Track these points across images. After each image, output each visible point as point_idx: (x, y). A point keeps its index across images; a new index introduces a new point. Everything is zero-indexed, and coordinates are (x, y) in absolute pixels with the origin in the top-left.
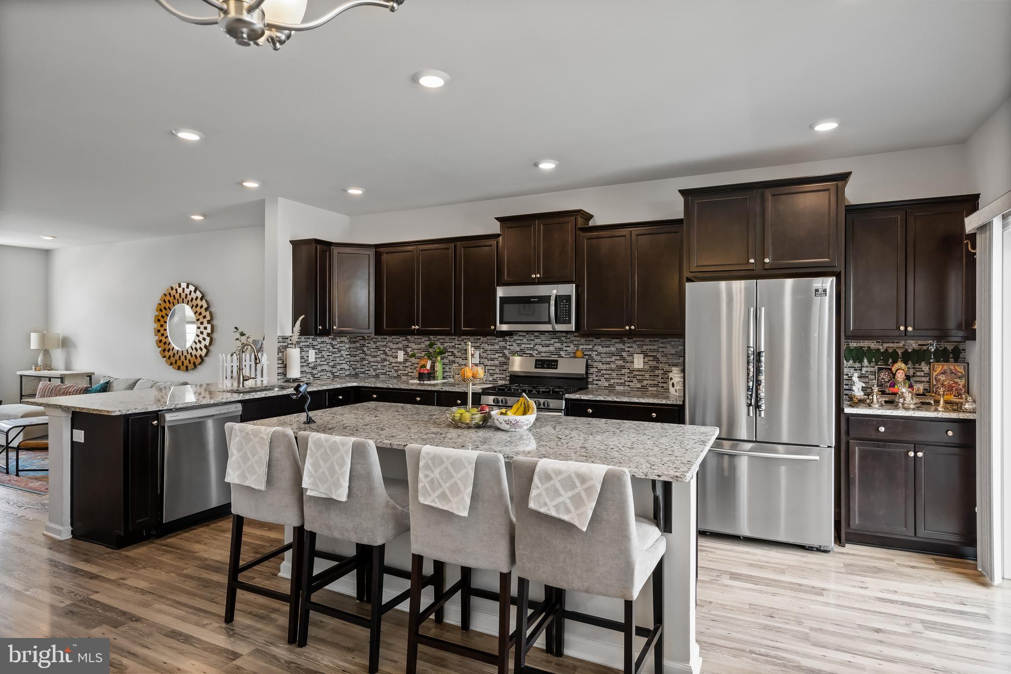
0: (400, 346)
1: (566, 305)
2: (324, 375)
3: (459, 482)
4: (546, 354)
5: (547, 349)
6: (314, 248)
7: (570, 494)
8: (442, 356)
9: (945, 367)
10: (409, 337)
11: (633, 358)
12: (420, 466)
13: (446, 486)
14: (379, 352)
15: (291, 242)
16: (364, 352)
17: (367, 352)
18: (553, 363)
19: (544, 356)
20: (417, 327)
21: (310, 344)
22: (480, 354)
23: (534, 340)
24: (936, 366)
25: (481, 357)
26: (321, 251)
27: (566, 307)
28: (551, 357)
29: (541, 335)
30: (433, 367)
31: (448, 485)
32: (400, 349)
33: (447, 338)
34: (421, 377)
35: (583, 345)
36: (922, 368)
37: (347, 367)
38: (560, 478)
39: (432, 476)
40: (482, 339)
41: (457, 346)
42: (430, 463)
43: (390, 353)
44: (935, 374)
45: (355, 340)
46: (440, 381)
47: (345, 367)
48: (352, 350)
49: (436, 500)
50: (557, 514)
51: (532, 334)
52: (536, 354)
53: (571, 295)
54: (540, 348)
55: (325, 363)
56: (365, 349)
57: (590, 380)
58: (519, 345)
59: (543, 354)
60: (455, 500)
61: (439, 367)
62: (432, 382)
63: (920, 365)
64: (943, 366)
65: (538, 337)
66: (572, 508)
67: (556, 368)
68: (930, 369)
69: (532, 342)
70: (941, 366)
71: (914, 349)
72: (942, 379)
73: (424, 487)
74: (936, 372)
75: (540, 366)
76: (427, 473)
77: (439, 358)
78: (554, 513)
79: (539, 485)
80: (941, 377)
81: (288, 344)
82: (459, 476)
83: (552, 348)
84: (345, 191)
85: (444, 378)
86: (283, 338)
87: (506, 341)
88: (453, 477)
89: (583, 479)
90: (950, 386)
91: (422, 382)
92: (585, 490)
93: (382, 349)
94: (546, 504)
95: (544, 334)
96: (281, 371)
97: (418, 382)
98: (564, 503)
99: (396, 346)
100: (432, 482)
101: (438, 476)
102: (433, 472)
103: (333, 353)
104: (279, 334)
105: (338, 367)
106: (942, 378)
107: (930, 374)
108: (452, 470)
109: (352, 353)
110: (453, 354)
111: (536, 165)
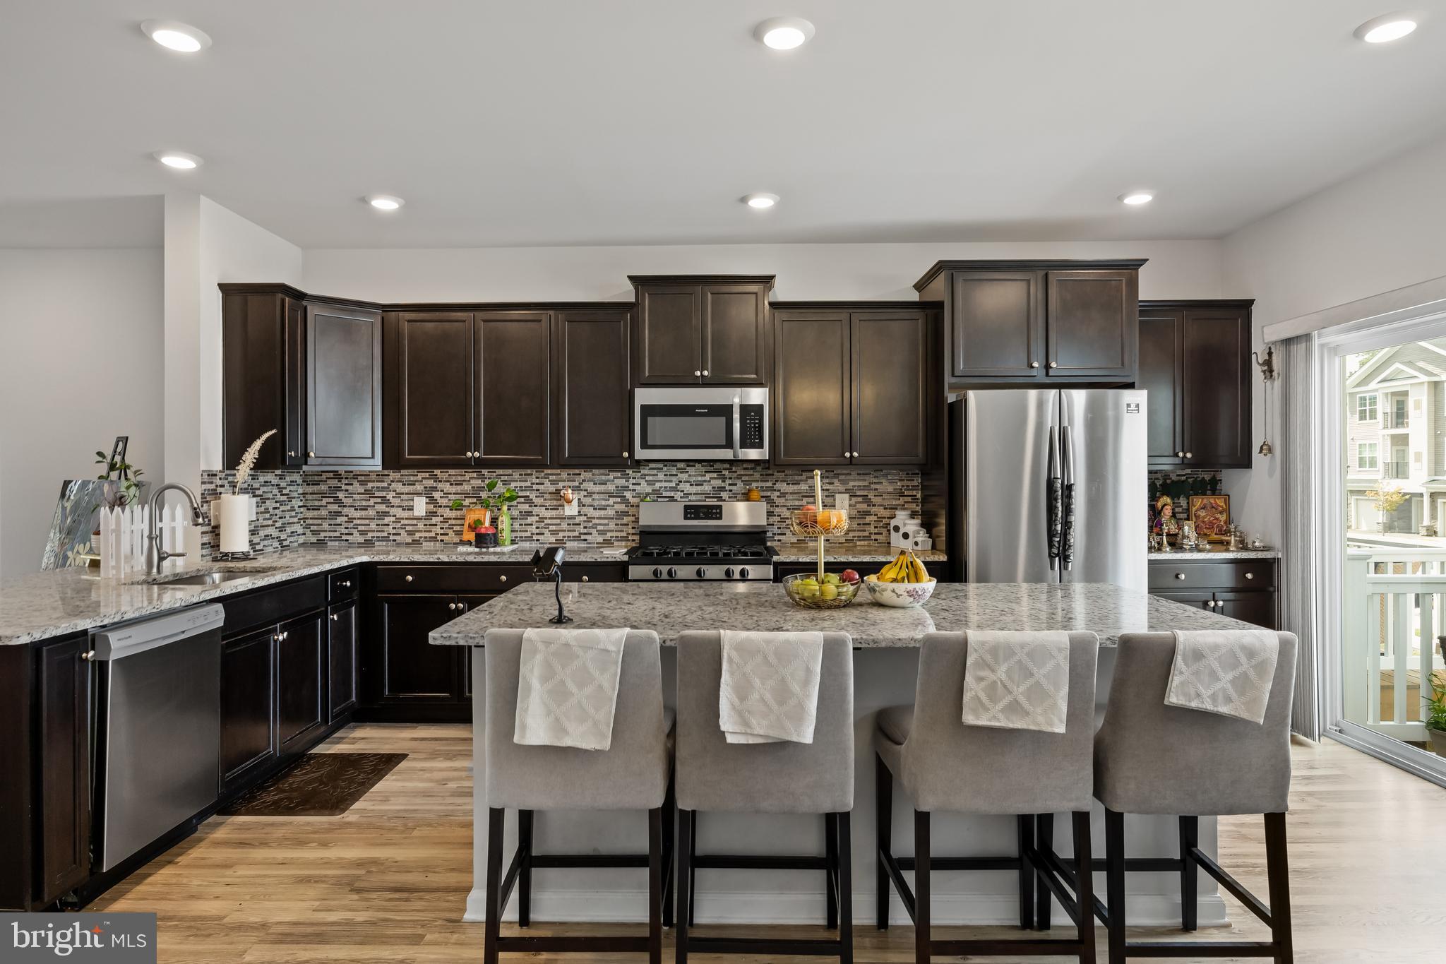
0: (419, 488)
1: (755, 419)
2: (268, 546)
3: (1044, 682)
4: (699, 497)
5: (699, 489)
6: (278, 303)
7: (1230, 676)
8: (510, 504)
9: (1205, 501)
10: (437, 472)
11: (835, 500)
12: (969, 663)
13: (1019, 691)
14: (372, 502)
15: (221, 286)
16: (338, 501)
17: (344, 500)
18: (714, 511)
19: (695, 500)
20: (477, 454)
21: (249, 485)
22: (579, 499)
23: (677, 475)
24: (1195, 500)
25: (581, 504)
26: (292, 309)
27: (755, 424)
28: (705, 501)
29: (688, 468)
30: (494, 521)
31: (1021, 689)
32: (419, 494)
33: (516, 474)
34: (481, 540)
35: (758, 481)
36: (1180, 503)
37: (300, 531)
38: (1217, 654)
39: (992, 677)
40: (585, 475)
41: (535, 487)
42: (988, 657)
43: (396, 501)
44: (1194, 509)
45: (316, 478)
46: (507, 548)
47: (298, 531)
48: (309, 497)
49: (1001, 716)
50: (1215, 706)
51: (673, 466)
52: (681, 497)
53: (762, 405)
54: (687, 488)
55: (270, 522)
56: (341, 495)
57: (769, 534)
58: (649, 483)
59: (692, 498)
60: (1039, 710)
61: (505, 522)
62: (498, 549)
63: (1179, 499)
64: (1203, 499)
65: (682, 470)
66: (1234, 695)
67: (720, 518)
68: (1188, 503)
69: (674, 479)
70: (1200, 500)
71: (1173, 481)
72: (1202, 515)
73: (977, 698)
74: (1195, 506)
75: (693, 516)
76: (985, 673)
77: (505, 508)
78: (1209, 706)
79: (1184, 668)
80: (1200, 513)
81: (217, 486)
82: (1043, 672)
83: (707, 488)
84: (364, 201)
85: (513, 542)
86: (209, 475)
87: (627, 477)
88: (1032, 675)
89: (1251, 653)
90: (1211, 523)
91: (484, 550)
92: (1255, 667)
93: (377, 494)
94: (1198, 695)
95: (695, 466)
96: (206, 539)
97: (477, 550)
98: (1224, 690)
99: (411, 488)
100: (992, 690)
101: (1004, 677)
102: (993, 671)
103: (282, 503)
104: (203, 467)
105: (289, 530)
106: (1202, 513)
107: (1188, 509)
108: (1030, 665)
109: (310, 504)
110: (528, 500)
111: (744, 200)
